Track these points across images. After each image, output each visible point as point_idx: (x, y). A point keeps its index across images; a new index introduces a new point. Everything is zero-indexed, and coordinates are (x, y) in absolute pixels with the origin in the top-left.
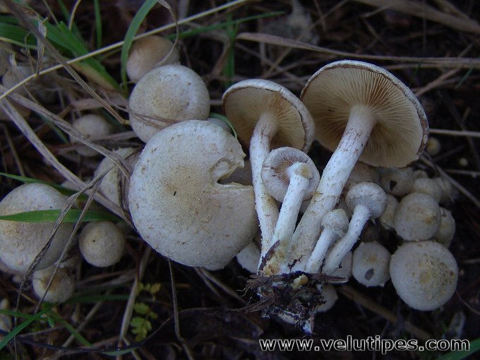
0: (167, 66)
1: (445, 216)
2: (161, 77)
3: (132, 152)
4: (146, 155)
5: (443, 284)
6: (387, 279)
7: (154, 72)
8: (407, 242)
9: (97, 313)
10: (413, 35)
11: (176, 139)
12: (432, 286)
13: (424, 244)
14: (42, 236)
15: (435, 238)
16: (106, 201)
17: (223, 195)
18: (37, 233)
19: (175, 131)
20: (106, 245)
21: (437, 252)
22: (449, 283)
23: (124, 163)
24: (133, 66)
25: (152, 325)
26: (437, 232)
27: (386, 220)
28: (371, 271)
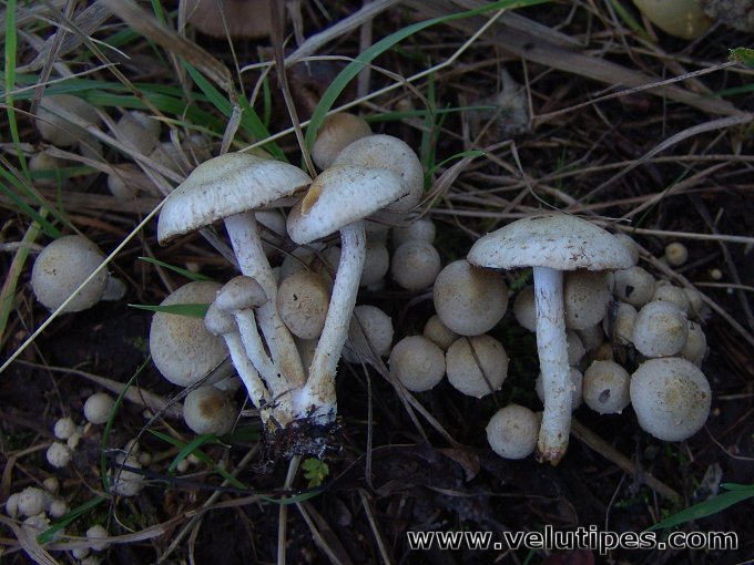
1: (693, 328)
5: (693, 407)
6: (626, 405)
8: (648, 358)
10: (653, 120)
12: (680, 408)
13: (670, 360)
15: (682, 354)
21: (686, 369)
22: (700, 407)
24: (321, 148)
25: (329, 467)
26: (684, 347)
27: (623, 332)
28: (607, 393)
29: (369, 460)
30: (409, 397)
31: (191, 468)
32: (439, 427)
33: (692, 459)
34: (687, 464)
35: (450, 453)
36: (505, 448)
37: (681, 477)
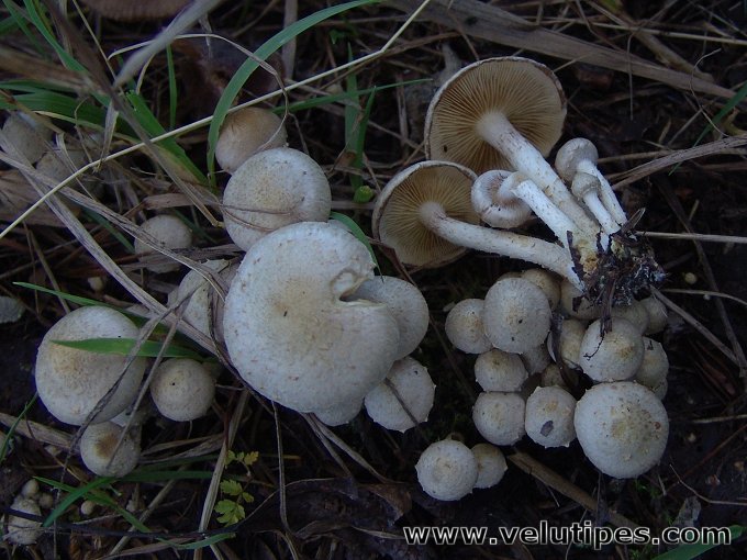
0: (275, 150)
1: (651, 348)
2: (267, 164)
3: (226, 265)
4: (247, 268)
5: (645, 439)
6: (572, 437)
7: (257, 158)
8: (598, 383)
9: (164, 500)
10: (618, 98)
11: (286, 245)
12: (629, 441)
13: (619, 385)
14: (107, 375)
15: (636, 378)
16: (191, 329)
17: (347, 315)
18: (101, 370)
19: (284, 236)
20: (189, 389)
21: (637, 395)
22: (654, 439)
23: (217, 278)
24: (226, 149)
25: (245, 510)
26: (640, 369)
27: (569, 354)
28: (549, 425)
29: (283, 498)
30: (324, 431)
31: (97, 511)
32: (363, 463)
33: (665, 493)
34: (659, 497)
35: (376, 490)
36: (436, 488)
37: (653, 513)
